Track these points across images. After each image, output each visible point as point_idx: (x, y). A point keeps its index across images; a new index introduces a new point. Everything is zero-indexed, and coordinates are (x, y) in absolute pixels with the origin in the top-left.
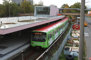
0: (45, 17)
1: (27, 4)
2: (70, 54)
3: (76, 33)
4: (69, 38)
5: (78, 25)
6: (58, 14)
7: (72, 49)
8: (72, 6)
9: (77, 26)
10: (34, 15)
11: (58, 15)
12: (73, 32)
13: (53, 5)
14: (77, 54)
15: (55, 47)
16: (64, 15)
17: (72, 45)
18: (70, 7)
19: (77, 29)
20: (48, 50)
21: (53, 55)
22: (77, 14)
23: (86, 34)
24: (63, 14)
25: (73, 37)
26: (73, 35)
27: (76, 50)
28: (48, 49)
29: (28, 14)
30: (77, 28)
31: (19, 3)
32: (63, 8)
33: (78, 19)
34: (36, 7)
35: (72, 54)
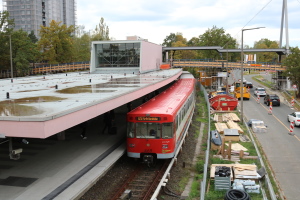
0: (128, 76)
1: (60, 34)
2: (234, 188)
3: (225, 122)
4: (214, 137)
5: (227, 97)
6: (161, 63)
7: (236, 171)
8: (194, 39)
9: (223, 99)
10: (88, 69)
11: (162, 68)
12: (216, 118)
13: (135, 37)
14: (255, 187)
15: (180, 168)
16: (179, 67)
17: (229, 158)
18: (190, 43)
19: (225, 108)
20: (167, 180)
21: (183, 195)
22: (218, 64)
23: (256, 125)
24: (176, 63)
25: (222, 133)
26: (220, 127)
27: (245, 172)
28: (165, 176)
29: (65, 67)
30: (225, 104)
31: (33, 33)
32: (169, 45)
33: (221, 78)
34: (96, 45)
35: (239, 185)
